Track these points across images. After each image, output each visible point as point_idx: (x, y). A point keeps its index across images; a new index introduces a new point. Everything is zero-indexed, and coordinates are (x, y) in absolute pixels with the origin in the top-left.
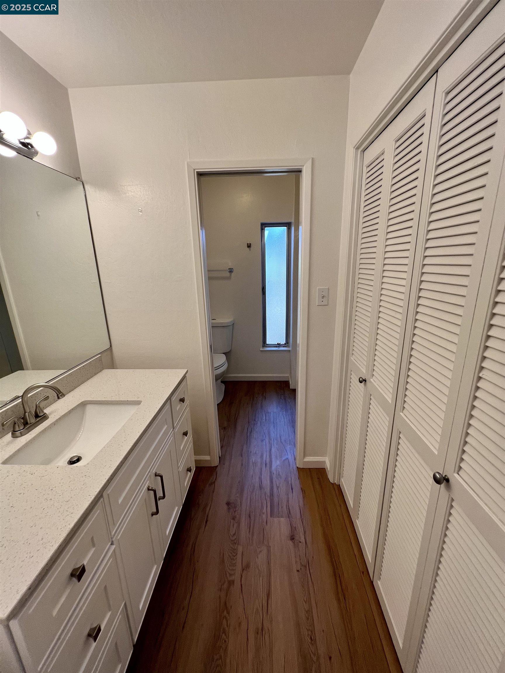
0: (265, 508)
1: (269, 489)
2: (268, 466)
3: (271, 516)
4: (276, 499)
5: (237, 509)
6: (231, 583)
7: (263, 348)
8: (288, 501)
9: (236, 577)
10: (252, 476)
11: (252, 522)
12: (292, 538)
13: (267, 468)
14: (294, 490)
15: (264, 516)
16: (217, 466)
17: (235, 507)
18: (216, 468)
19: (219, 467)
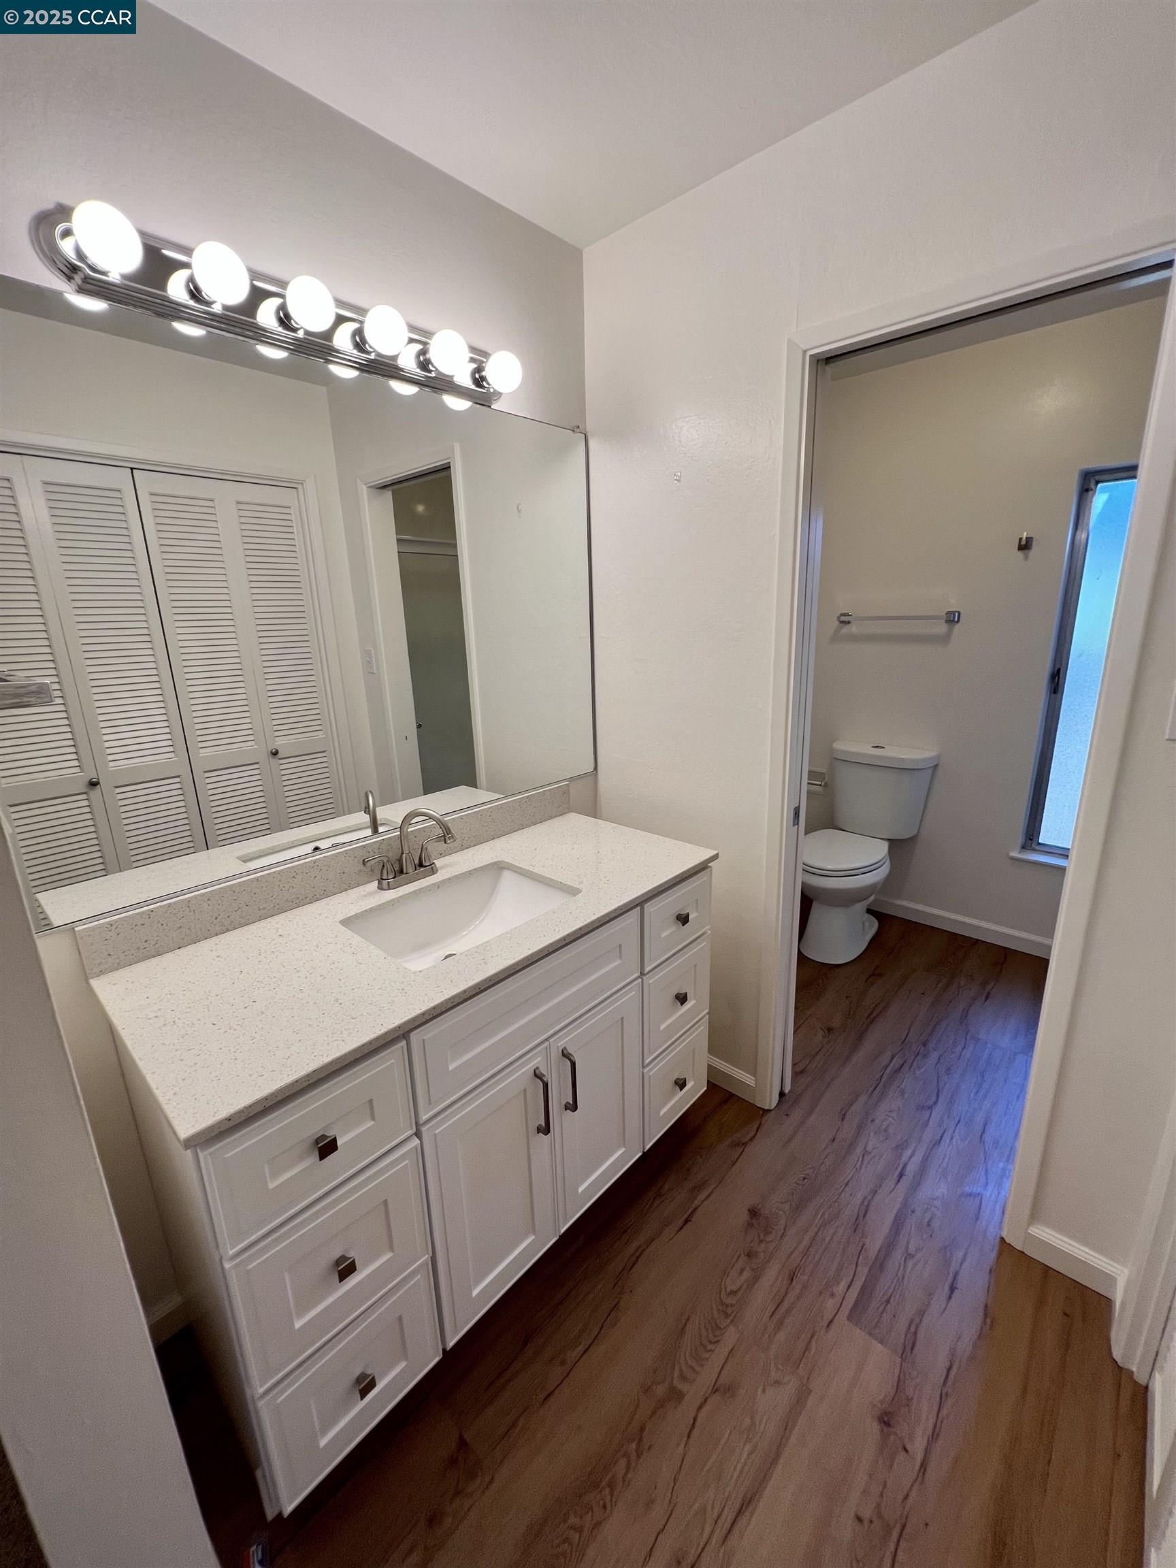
0: (843, 1284)
1: (878, 1244)
2: (906, 1181)
3: (850, 1317)
4: (884, 1284)
5: (769, 1238)
6: (676, 1396)
7: (1019, 853)
8: (922, 1313)
9: (693, 1393)
10: (848, 1182)
11: (791, 1297)
12: (886, 1420)
13: (899, 1185)
14: (956, 1294)
15: (831, 1304)
16: (769, 1111)
17: (767, 1232)
18: (763, 1115)
19: (772, 1115)
